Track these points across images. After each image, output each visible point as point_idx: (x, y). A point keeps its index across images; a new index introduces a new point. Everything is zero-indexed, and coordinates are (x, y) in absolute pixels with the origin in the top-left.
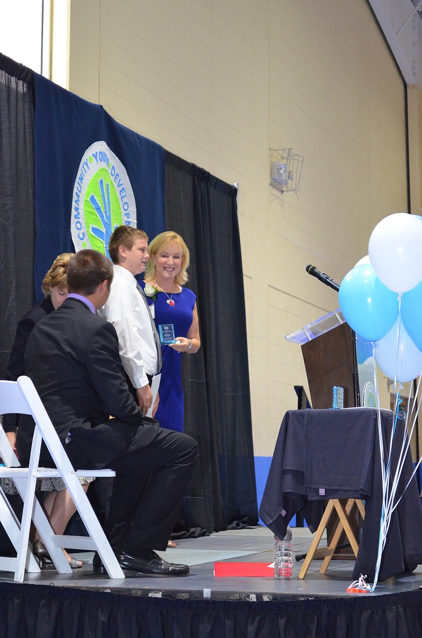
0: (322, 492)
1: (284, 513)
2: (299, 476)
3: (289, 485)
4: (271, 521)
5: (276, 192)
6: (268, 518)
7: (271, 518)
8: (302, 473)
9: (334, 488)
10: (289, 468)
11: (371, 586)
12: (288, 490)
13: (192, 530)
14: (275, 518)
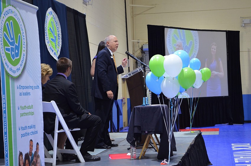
0: (146, 132)
1: (134, 139)
2: (139, 127)
3: (136, 130)
4: (131, 142)
5: (85, 6)
6: (130, 141)
7: (131, 141)
8: (140, 127)
9: (150, 131)
10: (135, 125)
11: (168, 162)
12: (136, 132)
13: (81, 138)
14: (132, 141)
